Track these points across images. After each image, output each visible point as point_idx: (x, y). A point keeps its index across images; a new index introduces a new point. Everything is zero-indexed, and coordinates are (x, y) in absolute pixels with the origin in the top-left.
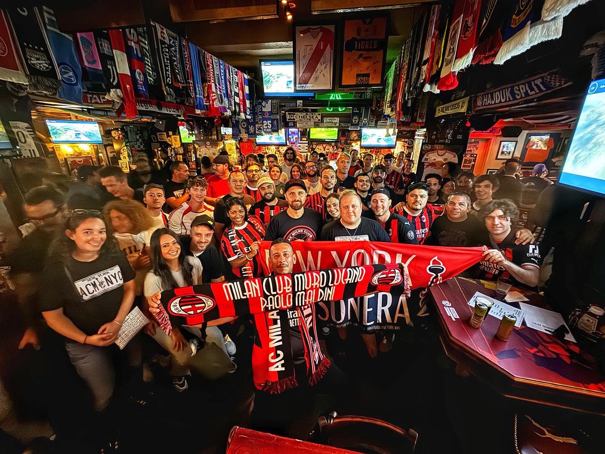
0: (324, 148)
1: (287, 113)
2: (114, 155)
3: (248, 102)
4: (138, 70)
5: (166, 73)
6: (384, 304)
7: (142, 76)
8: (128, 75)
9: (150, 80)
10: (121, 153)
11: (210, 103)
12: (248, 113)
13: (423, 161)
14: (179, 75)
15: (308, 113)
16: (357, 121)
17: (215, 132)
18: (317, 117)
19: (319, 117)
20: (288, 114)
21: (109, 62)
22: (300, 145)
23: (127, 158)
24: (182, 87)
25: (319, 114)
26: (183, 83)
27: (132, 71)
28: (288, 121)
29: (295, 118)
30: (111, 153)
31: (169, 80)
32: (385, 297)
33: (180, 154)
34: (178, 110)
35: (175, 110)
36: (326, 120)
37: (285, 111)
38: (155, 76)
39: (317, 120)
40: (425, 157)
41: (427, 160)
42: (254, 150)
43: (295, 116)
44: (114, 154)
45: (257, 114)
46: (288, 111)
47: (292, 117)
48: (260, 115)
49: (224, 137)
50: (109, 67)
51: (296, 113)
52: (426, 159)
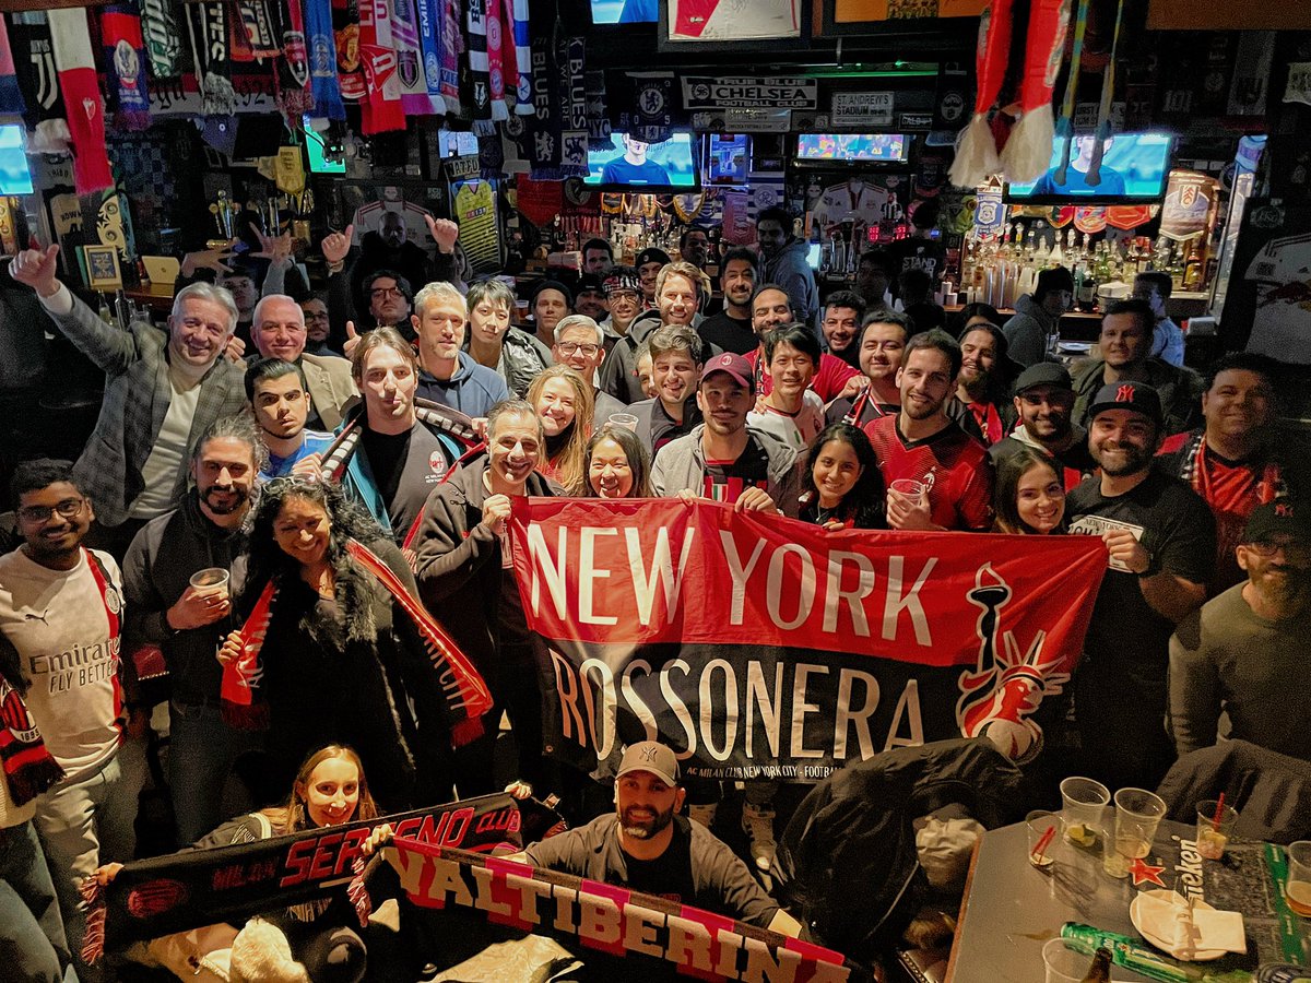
0: (855, 200)
1: (683, 79)
2: (74, 225)
3: (523, 57)
4: (122, 45)
5: (209, 30)
7: (133, 58)
8: (89, 69)
9: (160, 65)
10: (101, 220)
11: (366, 89)
12: (524, 96)
13: (1251, 274)
14: (255, 21)
15: (766, 79)
16: (958, 111)
17: (415, 153)
18: (800, 93)
19: (812, 93)
20: (689, 81)
21: (35, 45)
22: (755, 186)
23: (120, 234)
24: (264, 59)
25: (810, 83)
26: (271, 47)
27: (102, 51)
28: (686, 106)
29: (714, 96)
30: (63, 218)
31: (219, 52)
33: (302, 218)
34: (273, 94)
35: (263, 96)
36: (840, 101)
37: (678, 73)
38: (174, 48)
39: (801, 103)
40: (1261, 257)
41: (1270, 273)
42: (575, 206)
43: (714, 88)
44: (74, 220)
45: (565, 91)
46: (686, 72)
47: (701, 92)
48: (578, 94)
49: (450, 170)
50: (35, 58)
51: (719, 80)
52: (1266, 269)
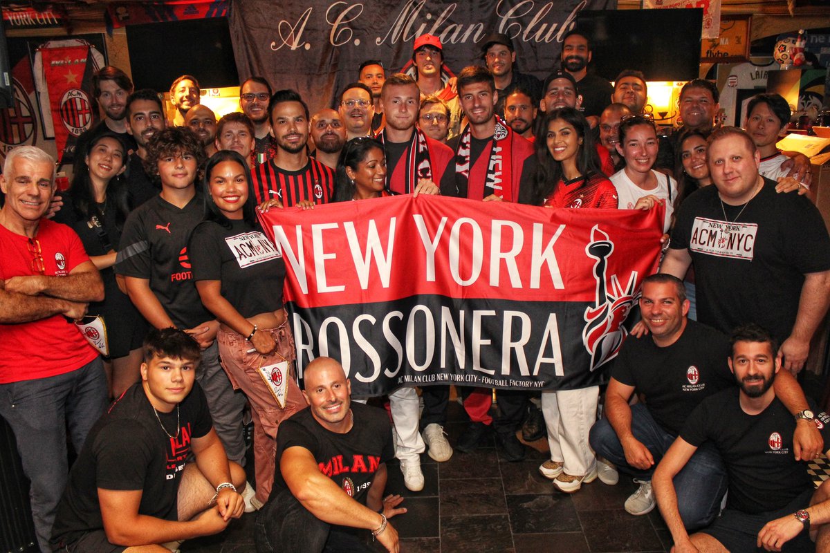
6: (516, 336)
32: (517, 323)
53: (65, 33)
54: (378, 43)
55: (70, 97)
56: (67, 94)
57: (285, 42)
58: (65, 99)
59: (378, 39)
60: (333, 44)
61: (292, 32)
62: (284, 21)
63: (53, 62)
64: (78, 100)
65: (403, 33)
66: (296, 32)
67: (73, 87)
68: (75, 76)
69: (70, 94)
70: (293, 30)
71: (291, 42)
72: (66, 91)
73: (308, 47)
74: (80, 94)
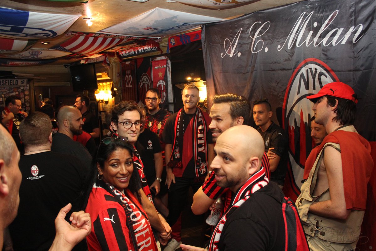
53: (160, 53)
54: (279, 49)
55: (160, 84)
56: (158, 83)
57: (227, 52)
58: (158, 85)
59: (279, 47)
60: (253, 52)
61: (231, 45)
62: (228, 39)
63: (155, 67)
64: (162, 85)
65: (296, 40)
66: (233, 45)
67: (161, 79)
68: (162, 73)
69: (160, 83)
70: (231, 44)
71: (229, 52)
72: (159, 81)
73: (239, 55)
74: (163, 82)
